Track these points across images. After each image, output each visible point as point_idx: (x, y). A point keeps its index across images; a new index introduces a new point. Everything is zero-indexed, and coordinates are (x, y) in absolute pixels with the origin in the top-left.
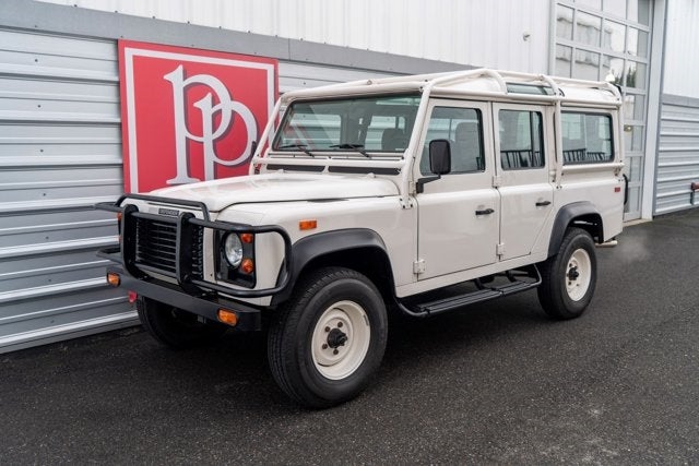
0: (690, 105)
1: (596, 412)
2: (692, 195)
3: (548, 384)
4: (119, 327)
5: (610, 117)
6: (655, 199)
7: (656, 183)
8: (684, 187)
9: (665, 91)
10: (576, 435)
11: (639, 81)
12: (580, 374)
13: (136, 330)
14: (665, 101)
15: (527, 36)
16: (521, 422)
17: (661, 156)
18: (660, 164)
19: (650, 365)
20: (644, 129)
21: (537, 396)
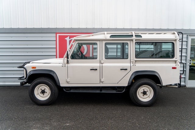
5: (173, 43)
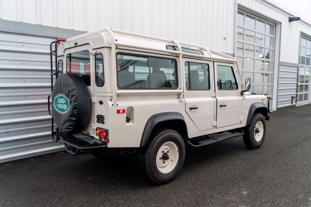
0: (291, 66)
1: (245, 192)
2: (292, 100)
3: (226, 179)
4: (56, 151)
6: (277, 102)
7: (277, 96)
8: (289, 98)
9: (281, 60)
10: (235, 203)
11: (270, 56)
12: (240, 175)
13: (63, 153)
14: (281, 64)
15: (225, 38)
16: (212, 196)
17: (279, 85)
18: (279, 88)
19: (270, 171)
20: (273, 75)
21: (221, 185)
